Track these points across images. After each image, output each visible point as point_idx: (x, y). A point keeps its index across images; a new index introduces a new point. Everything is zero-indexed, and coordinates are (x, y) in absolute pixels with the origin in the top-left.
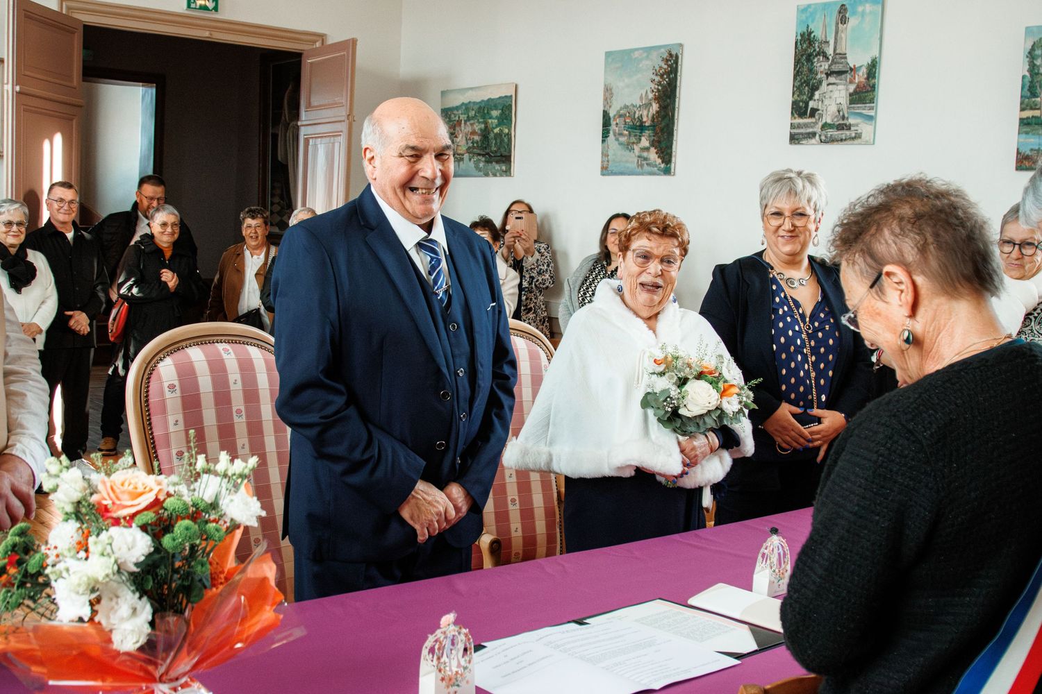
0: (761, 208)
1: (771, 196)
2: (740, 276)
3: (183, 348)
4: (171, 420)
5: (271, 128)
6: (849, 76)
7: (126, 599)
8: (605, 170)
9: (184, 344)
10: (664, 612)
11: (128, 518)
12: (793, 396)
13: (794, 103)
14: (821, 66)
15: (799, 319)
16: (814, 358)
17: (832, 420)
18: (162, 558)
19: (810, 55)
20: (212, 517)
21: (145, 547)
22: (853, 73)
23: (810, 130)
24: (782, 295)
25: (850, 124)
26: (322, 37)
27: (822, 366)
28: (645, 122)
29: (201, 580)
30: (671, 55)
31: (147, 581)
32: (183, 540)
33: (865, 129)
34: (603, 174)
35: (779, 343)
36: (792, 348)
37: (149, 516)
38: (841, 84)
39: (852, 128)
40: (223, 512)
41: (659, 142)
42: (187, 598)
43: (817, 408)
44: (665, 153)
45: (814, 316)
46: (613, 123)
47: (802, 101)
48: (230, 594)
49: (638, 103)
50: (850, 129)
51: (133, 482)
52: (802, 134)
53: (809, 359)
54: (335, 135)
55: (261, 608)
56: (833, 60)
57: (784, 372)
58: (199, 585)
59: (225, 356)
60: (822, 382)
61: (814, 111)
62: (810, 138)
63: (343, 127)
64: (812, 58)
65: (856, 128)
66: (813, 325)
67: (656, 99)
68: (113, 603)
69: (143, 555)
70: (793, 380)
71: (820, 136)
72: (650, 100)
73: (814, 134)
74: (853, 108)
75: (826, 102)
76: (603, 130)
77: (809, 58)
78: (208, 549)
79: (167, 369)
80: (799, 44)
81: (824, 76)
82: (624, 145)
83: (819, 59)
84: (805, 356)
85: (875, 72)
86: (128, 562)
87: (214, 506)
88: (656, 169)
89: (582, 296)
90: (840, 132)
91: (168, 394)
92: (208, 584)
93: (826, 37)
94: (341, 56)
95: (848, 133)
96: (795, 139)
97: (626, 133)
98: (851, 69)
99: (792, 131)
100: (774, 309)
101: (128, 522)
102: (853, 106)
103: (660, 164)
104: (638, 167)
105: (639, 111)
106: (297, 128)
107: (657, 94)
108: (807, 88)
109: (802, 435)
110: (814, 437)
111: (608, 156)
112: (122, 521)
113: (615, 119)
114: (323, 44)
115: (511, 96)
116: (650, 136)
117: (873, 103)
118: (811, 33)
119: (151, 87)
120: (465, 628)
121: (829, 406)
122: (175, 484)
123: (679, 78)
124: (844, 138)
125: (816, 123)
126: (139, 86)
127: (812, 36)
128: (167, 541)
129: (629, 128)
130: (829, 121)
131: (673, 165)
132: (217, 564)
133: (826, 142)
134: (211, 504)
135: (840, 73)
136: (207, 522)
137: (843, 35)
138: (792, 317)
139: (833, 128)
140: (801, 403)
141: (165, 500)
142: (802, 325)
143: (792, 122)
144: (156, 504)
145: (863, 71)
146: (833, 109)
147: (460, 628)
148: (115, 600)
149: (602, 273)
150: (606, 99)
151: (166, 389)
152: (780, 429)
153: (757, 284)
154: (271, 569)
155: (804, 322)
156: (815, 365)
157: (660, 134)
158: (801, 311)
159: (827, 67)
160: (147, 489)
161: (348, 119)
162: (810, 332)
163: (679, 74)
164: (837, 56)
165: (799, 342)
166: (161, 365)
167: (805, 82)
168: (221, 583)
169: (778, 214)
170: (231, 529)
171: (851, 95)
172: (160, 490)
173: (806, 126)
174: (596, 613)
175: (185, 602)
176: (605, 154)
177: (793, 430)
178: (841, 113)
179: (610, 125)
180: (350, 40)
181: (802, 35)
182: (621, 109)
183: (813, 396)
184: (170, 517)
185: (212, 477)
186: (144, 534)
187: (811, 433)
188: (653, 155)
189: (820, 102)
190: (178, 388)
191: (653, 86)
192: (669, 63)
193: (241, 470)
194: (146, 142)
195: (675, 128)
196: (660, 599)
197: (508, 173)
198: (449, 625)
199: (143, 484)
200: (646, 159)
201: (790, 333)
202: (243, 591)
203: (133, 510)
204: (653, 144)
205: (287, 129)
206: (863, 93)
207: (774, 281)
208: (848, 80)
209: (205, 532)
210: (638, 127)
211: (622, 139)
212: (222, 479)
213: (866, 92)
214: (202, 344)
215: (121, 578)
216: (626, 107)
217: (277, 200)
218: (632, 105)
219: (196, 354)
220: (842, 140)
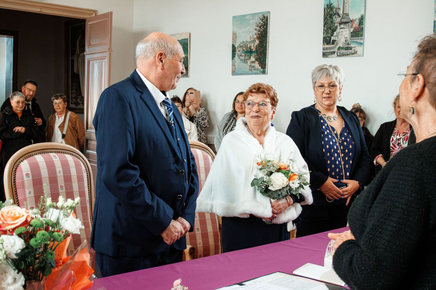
0: (313, 84)
1: (318, 77)
2: (305, 117)
3: (33, 155)
4: (27, 191)
5: (70, 57)
6: (350, 24)
7: (10, 274)
8: (234, 73)
9: (33, 153)
10: (282, 278)
11: (11, 230)
12: (333, 174)
13: (324, 38)
14: (337, 20)
15: (335, 136)
16: (343, 155)
17: (352, 184)
18: (29, 252)
19: (331, 15)
20: (56, 230)
21: (21, 245)
22: (352, 23)
23: (332, 50)
24: (326, 125)
25: (351, 47)
26: (95, 12)
27: (347, 158)
28: (253, 49)
29: (50, 263)
30: (264, 17)
31: (21, 264)
32: (41, 241)
33: (359, 49)
34: (233, 75)
35: (326, 148)
36: (332, 150)
37: (23, 229)
38: (346, 28)
39: (353, 49)
40: (62, 227)
41: (260, 58)
42: (42, 274)
43: (345, 179)
44: (262, 64)
45: (342, 135)
46: (237, 50)
47: (328, 37)
48: (66, 269)
49: (249, 40)
50: (351, 49)
51: (13, 212)
52: (328, 52)
53: (341, 155)
54: (103, 58)
55: (81, 278)
56: (342, 17)
57: (329, 162)
58: (50, 265)
59: (54, 159)
60: (347, 166)
61: (334, 41)
62: (332, 54)
63: (107, 54)
64: (332, 16)
65: (354, 49)
66: (342, 139)
67: (258, 38)
68: (4, 276)
69: (20, 249)
70: (333, 166)
71: (337, 53)
72: (255, 39)
73: (334, 52)
74: (353, 39)
75: (340, 37)
76: (232, 54)
77: (331, 16)
78: (53, 248)
79: (25, 166)
80: (326, 9)
81: (338, 24)
82: (243, 60)
83: (335, 17)
84: (338, 154)
85: (363, 22)
86: (12, 253)
87: (57, 224)
88: (258, 71)
89: (225, 133)
90: (347, 51)
91: (25, 178)
92: (54, 265)
93: (339, 6)
94: (105, 20)
95: (350, 51)
96: (325, 55)
97: (243, 54)
98: (351, 21)
99: (324, 51)
100: (322, 132)
101: (11, 232)
102: (352, 38)
103: (260, 69)
104: (250, 71)
105: (250, 44)
106: (84, 56)
107: (258, 36)
108: (330, 31)
109: (338, 193)
110: (344, 193)
111: (235, 66)
112: (8, 232)
113: (238, 48)
114: (96, 15)
115: (188, 39)
116: (255, 56)
117: (362, 36)
118: (331, 4)
119: (11, 37)
120: (186, 287)
121: (351, 178)
122: (35, 214)
123: (268, 28)
124: (349, 54)
125: (335, 47)
126: (5, 37)
127: (332, 6)
128: (32, 242)
129: (245, 52)
130: (341, 46)
131: (266, 69)
132: (58, 255)
133: (340, 56)
134: (55, 223)
135: (346, 23)
136: (53, 232)
137: (347, 5)
138: (331, 135)
139: (343, 49)
140: (338, 177)
141: (31, 221)
142: (336, 139)
143: (323, 47)
144: (26, 223)
145: (357, 21)
146: (343, 40)
147: (184, 287)
148: (4, 274)
149: (234, 121)
150: (233, 39)
151: (25, 176)
152: (328, 190)
153: (314, 120)
154: (87, 257)
155: (337, 138)
156: (343, 158)
157: (260, 55)
158: (335, 133)
159: (339, 20)
160: (21, 215)
161: (109, 50)
162: (340, 142)
163: (268, 26)
164: (345, 15)
165: (335, 147)
166: (22, 164)
167: (329, 27)
168: (60, 266)
169: (322, 86)
170: (66, 236)
171: (351, 33)
172: (28, 216)
173: (330, 48)
174: (248, 279)
175: (41, 275)
176: (233, 65)
177: (334, 190)
178: (347, 42)
179: (236, 51)
180: (109, 12)
181: (327, 5)
182: (241, 43)
183: (343, 173)
184: (34, 230)
185: (55, 210)
186: (20, 239)
187: (343, 192)
188: (257, 65)
189: (337, 37)
190: (30, 175)
191: (256, 32)
192: (264, 21)
193: (71, 204)
194: (9, 64)
195: (267, 52)
196: (279, 272)
197: (187, 76)
198: (178, 285)
199: (19, 213)
200: (253, 67)
201: (331, 143)
202: (73, 268)
203: (14, 226)
204: (256, 60)
205: (78, 56)
206: (357, 32)
207: (321, 118)
208: (350, 26)
209: (53, 237)
210: (249, 52)
211: (242, 58)
212: (60, 210)
213: (359, 31)
214: (42, 153)
215: (8, 262)
216: (243, 42)
217: (74, 91)
218: (246, 41)
219: (39, 158)
220: (347, 55)
